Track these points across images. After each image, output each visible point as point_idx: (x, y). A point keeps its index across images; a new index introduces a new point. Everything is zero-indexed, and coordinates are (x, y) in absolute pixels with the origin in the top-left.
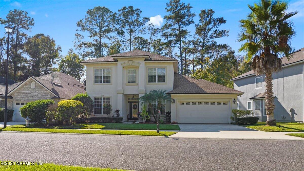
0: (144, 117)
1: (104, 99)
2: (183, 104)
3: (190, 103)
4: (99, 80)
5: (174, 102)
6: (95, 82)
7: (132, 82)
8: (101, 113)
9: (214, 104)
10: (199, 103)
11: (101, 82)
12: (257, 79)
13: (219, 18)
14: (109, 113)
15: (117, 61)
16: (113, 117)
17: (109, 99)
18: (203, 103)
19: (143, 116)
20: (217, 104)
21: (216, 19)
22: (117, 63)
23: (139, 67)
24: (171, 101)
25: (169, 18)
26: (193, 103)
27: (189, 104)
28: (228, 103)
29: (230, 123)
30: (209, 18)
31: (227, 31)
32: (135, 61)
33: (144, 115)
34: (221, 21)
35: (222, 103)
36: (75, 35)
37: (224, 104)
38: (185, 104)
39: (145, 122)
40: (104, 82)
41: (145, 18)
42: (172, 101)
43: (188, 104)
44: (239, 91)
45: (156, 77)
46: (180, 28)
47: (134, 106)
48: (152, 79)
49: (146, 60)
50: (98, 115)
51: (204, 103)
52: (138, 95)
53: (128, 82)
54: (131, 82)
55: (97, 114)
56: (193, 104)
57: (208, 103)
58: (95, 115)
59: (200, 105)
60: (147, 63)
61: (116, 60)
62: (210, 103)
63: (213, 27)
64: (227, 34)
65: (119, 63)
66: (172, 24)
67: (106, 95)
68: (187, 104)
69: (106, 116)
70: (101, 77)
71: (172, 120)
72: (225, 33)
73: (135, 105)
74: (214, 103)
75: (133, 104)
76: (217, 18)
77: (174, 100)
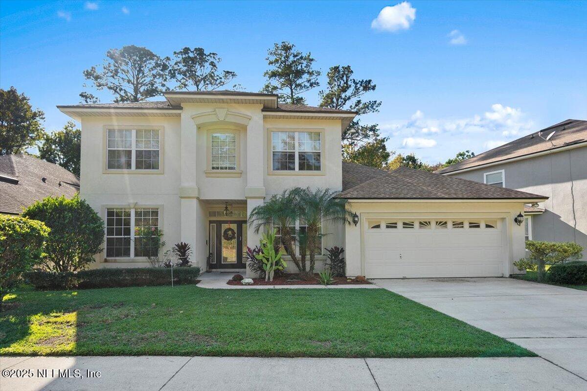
0: (269, 266)
1: (137, 214)
2: (378, 226)
3: (396, 224)
4: (123, 160)
5: (355, 222)
6: (111, 166)
7: (226, 168)
8: (127, 253)
9: (463, 227)
10: (421, 223)
11: (129, 166)
13: (364, 81)
14: (155, 254)
15: (181, 108)
17: (155, 213)
18: (433, 224)
19: (265, 261)
20: (470, 227)
21: (359, 81)
22: (179, 115)
24: (344, 219)
25: (274, 75)
26: (404, 224)
27: (396, 227)
28: (499, 225)
29: (508, 276)
30: (344, 81)
31: (377, 103)
33: (268, 260)
34: (367, 86)
35: (483, 225)
37: (488, 226)
38: (383, 225)
39: (271, 280)
40: (138, 166)
41: (228, 72)
42: (350, 219)
43: (392, 226)
44: (532, 194)
46: (294, 94)
48: (285, 162)
50: (117, 258)
51: (435, 223)
52: (243, 203)
53: (213, 168)
54: (222, 168)
55: (117, 256)
56: (404, 227)
57: (446, 223)
58: (108, 258)
59: (425, 231)
60: (269, 117)
61: (176, 106)
62: (450, 225)
63: (354, 94)
64: (376, 109)
65: (188, 113)
66: (279, 87)
67: (148, 203)
68: (388, 227)
69: (143, 263)
70: (130, 152)
72: (374, 107)
74: (462, 223)
76: (361, 81)
77: (357, 216)
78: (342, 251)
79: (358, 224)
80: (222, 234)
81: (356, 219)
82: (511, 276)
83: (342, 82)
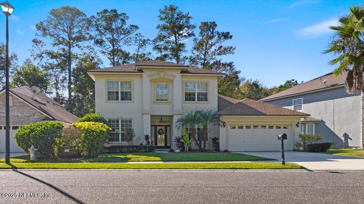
0: (186, 145)
1: (122, 121)
2: (235, 128)
3: (243, 126)
4: (115, 96)
5: (224, 126)
6: (109, 99)
7: (163, 100)
8: (118, 140)
9: (273, 128)
10: (254, 126)
11: (117, 99)
12: (294, 101)
13: (225, 33)
14: (131, 140)
15: (143, 72)
16: (141, 144)
17: (130, 121)
18: (260, 127)
19: (184, 143)
20: (276, 128)
21: (221, 33)
22: (142, 75)
23: (173, 80)
24: (219, 125)
25: (164, 28)
26: (246, 126)
27: (242, 128)
28: (290, 127)
29: (292, 150)
30: (211, 31)
31: (233, 48)
32: (168, 73)
33: (186, 142)
34: (227, 36)
35: (282, 127)
36: (33, 41)
37: (284, 128)
38: (237, 127)
39: (188, 151)
40: (122, 99)
41: (133, 26)
42: (222, 124)
43: (241, 127)
44: (304, 113)
45: (195, 94)
46: (177, 41)
47: (159, 130)
48: (189, 97)
49: (182, 72)
50: (113, 142)
51: (260, 126)
52: (171, 117)
53: (157, 100)
54: (161, 100)
55: (113, 141)
56: (246, 128)
57: (265, 126)
58: (109, 142)
59: (256, 130)
60: (184, 75)
61: (141, 71)
62: (267, 127)
63: (217, 42)
64: (232, 52)
65: (145, 75)
66: (167, 36)
67: (126, 117)
68: (239, 128)
69: (125, 143)
70: (117, 93)
71: (222, 148)
72: (231, 51)
73: (161, 129)
74: (273, 126)
75: (158, 128)
76: (222, 32)
77: (225, 123)
78: (218, 139)
79: (226, 127)
80: (157, 132)
81: (225, 124)
82: (294, 150)
83: (210, 33)
